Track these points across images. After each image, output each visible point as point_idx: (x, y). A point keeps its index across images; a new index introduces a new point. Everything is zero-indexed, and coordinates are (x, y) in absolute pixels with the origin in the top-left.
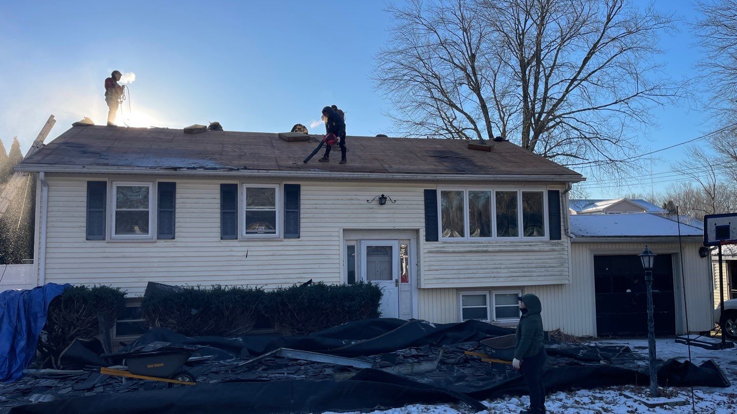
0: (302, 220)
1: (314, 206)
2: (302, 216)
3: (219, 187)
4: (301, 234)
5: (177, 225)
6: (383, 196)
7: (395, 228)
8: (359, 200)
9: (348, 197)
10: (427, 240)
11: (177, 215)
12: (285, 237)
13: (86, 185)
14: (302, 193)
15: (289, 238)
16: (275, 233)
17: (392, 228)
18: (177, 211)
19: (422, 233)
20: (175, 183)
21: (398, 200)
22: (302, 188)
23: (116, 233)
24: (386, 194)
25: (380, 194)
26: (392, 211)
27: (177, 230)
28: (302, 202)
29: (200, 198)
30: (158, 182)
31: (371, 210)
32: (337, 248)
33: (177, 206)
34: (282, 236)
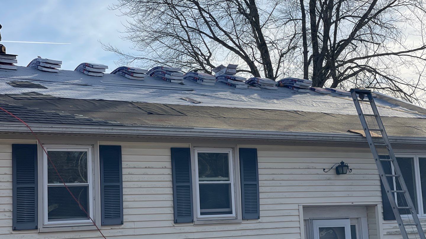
0: (261, 196)
1: (271, 177)
2: (261, 189)
3: (168, 153)
4: (262, 214)
5: (125, 204)
6: (342, 163)
7: (354, 204)
8: (315, 168)
9: (305, 165)
10: (385, 218)
11: (125, 191)
12: (243, 219)
13: (10, 150)
14: (259, 159)
15: (248, 220)
16: (231, 213)
17: (351, 204)
18: (124, 184)
19: (380, 209)
20: (120, 146)
21: (354, 169)
22: (259, 153)
23: (49, 219)
24: (346, 161)
25: (339, 161)
26: (350, 182)
27: (125, 211)
28: (260, 171)
29: (149, 168)
30: (100, 146)
31: (328, 181)
32: (298, 230)
33: (124, 178)
34: (240, 217)
